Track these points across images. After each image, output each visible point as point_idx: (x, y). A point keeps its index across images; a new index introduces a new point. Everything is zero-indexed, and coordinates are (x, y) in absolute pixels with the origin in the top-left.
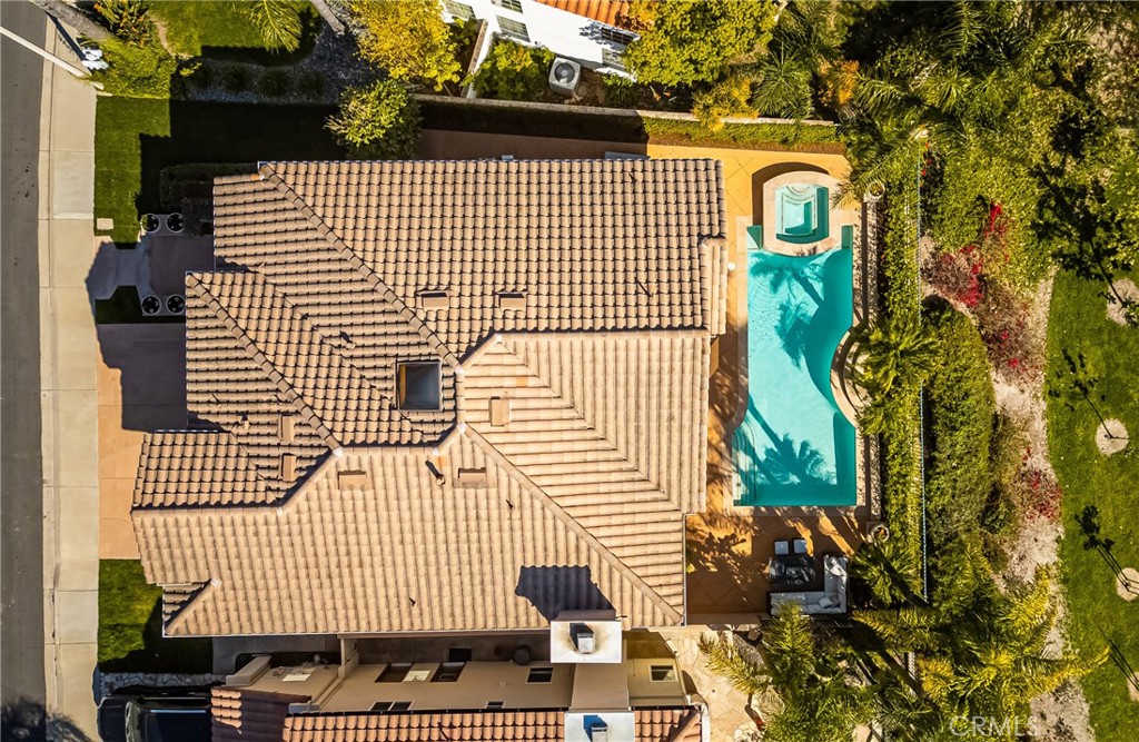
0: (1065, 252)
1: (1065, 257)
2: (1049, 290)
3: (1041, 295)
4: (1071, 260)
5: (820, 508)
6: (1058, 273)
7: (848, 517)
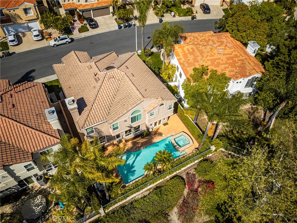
0: (219, 219)
1: (218, 219)
2: (207, 220)
3: (205, 218)
4: (218, 222)
5: (121, 176)
6: (213, 220)
7: (122, 184)
